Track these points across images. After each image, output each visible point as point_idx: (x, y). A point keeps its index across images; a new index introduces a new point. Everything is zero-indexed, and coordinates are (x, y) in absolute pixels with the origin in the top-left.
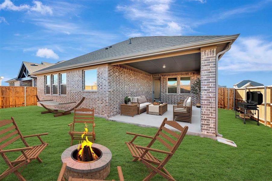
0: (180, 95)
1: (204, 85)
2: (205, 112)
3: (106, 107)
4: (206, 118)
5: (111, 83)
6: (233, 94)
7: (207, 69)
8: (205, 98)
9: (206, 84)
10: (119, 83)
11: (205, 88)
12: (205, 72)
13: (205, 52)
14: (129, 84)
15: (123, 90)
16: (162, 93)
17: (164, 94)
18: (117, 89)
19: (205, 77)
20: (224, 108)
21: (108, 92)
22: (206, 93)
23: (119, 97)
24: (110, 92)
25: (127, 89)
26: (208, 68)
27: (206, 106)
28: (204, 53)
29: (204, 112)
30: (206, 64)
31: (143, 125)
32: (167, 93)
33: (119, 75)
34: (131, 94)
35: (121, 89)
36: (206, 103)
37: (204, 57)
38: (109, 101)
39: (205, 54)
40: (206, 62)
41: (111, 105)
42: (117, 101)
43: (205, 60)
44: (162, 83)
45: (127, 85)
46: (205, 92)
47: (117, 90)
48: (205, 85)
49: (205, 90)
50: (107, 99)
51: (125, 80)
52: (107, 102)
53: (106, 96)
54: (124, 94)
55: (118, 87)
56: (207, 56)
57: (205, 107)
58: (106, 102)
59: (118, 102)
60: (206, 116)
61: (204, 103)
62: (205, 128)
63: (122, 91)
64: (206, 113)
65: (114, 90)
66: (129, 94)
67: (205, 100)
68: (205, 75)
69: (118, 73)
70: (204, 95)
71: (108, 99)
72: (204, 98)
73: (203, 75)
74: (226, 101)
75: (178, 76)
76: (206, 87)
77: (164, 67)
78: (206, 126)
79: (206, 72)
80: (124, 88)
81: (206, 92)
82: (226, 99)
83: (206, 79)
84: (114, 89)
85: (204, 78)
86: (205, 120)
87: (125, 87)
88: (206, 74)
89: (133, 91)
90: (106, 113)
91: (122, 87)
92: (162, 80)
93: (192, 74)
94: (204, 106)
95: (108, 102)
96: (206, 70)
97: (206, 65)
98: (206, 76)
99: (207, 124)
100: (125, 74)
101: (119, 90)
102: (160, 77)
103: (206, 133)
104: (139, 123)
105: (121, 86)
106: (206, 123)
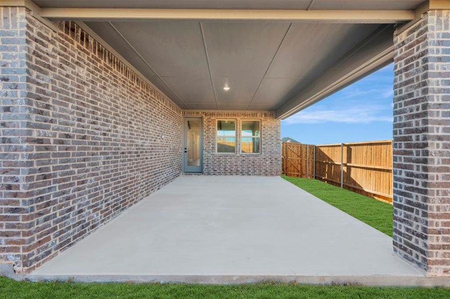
0: (241, 155)
1: (435, 120)
2: (438, 208)
3: (16, 218)
4: (440, 227)
5: (51, 103)
6: (313, 153)
7: (442, 71)
8: (439, 163)
9: (440, 118)
10: (93, 113)
11: (438, 132)
12: (438, 82)
13: (439, 16)
14: (130, 123)
15: (110, 139)
16: (205, 153)
17: (209, 155)
18: (83, 132)
19: (438, 97)
20: (301, 177)
21: (28, 141)
22: (440, 149)
23: (93, 165)
24: (40, 141)
25: (124, 137)
26: (445, 69)
27: (440, 189)
28: (435, 18)
29: (435, 209)
30: (440, 55)
31: (217, 277)
32: (216, 153)
33: (93, 82)
34: (136, 153)
35: (102, 137)
36: (440, 180)
37: (435, 32)
38: (31, 186)
39: (439, 22)
40: (441, 48)
41: (48, 204)
42: (83, 182)
43: (439, 43)
44: (204, 130)
45: (123, 125)
46: (438, 146)
47: (84, 138)
48: (440, 123)
49: (440, 138)
50: (21, 176)
51: (117, 107)
52: (22, 190)
53: (16, 164)
54: (114, 153)
55: (86, 124)
56: (443, 31)
57: (438, 191)
58: (15, 195)
59: (88, 183)
60: (440, 221)
61: (435, 181)
62: (439, 258)
63: (104, 144)
64: (442, 212)
65: (68, 136)
66: (130, 153)
67: (439, 170)
68: (439, 91)
69: (88, 70)
70: (435, 153)
71: (28, 179)
72: (436, 165)
73: (434, 92)
74: (304, 164)
75: (238, 118)
76: (441, 127)
77: (227, 88)
78: (441, 251)
79: (440, 79)
80: (112, 133)
81: (440, 142)
82: (304, 162)
83: (440, 102)
84: (66, 130)
85: (435, 100)
86: (439, 233)
87: (118, 129)
88: (441, 87)
89: (142, 146)
90: (17, 249)
91: (106, 128)
92: (205, 123)
93: (263, 116)
94: (436, 189)
95: (28, 195)
96: (440, 75)
97: (440, 59)
98: (441, 95)
99: (445, 243)
100: (115, 85)
101: (93, 138)
102: (202, 118)
103: (440, 274)
104: (200, 274)
105: (103, 125)
106: (441, 243)
